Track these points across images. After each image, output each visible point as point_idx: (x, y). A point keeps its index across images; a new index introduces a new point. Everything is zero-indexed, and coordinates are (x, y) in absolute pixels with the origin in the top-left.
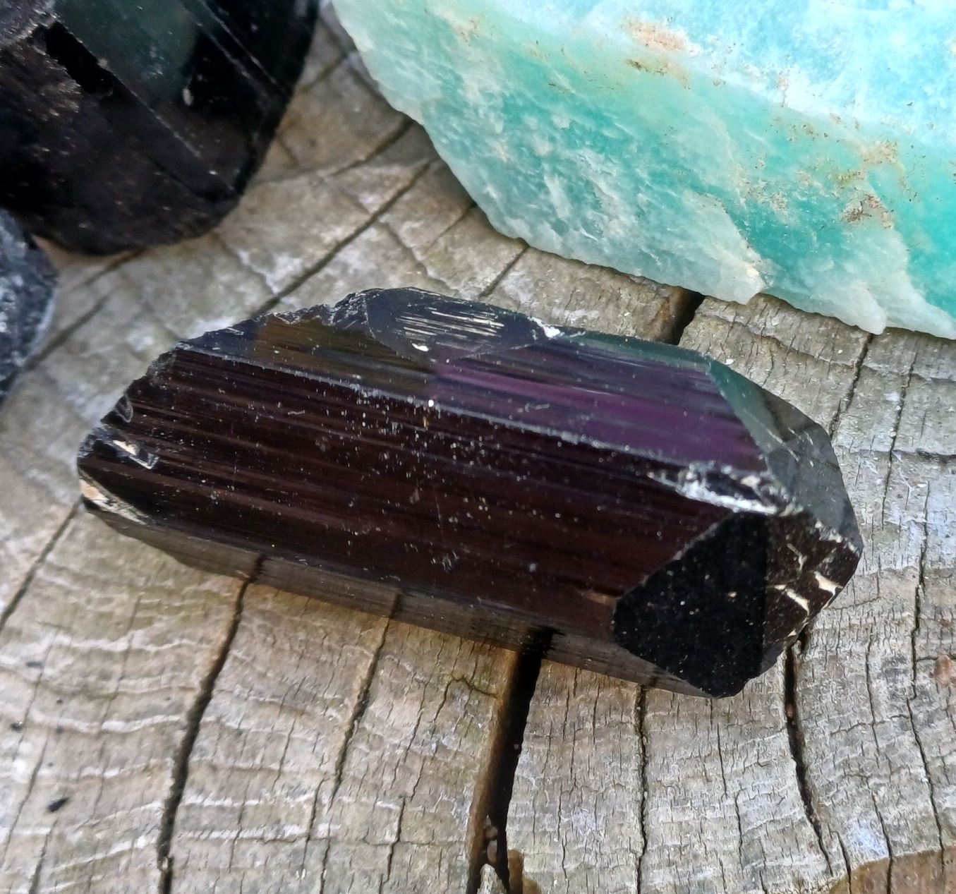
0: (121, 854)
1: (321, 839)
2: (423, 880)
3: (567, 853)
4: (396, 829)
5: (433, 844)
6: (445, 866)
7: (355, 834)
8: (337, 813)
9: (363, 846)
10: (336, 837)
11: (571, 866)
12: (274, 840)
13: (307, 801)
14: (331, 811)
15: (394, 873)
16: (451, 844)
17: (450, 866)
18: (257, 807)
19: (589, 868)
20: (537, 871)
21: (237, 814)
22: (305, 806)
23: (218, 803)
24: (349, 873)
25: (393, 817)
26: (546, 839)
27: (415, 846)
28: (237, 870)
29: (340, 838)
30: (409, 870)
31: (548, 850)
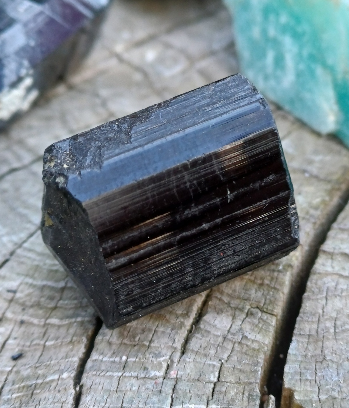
0: (52, 381)
1: (172, 379)
2: (233, 400)
3: (321, 391)
4: (217, 375)
5: (240, 383)
6: (246, 394)
7: (192, 377)
8: (182, 366)
9: (197, 383)
10: (181, 378)
11: (323, 397)
12: (145, 378)
13: (164, 361)
14: (179, 365)
15: (215, 396)
16: (250, 383)
17: (249, 395)
18: (135, 362)
19: (335, 398)
20: (302, 398)
21: (122, 365)
22: (163, 363)
23: (111, 359)
24: (189, 395)
25: (215, 369)
26: (308, 383)
27: (229, 384)
28: (121, 391)
29: (183, 378)
30: (225, 395)
31: (309, 389)
